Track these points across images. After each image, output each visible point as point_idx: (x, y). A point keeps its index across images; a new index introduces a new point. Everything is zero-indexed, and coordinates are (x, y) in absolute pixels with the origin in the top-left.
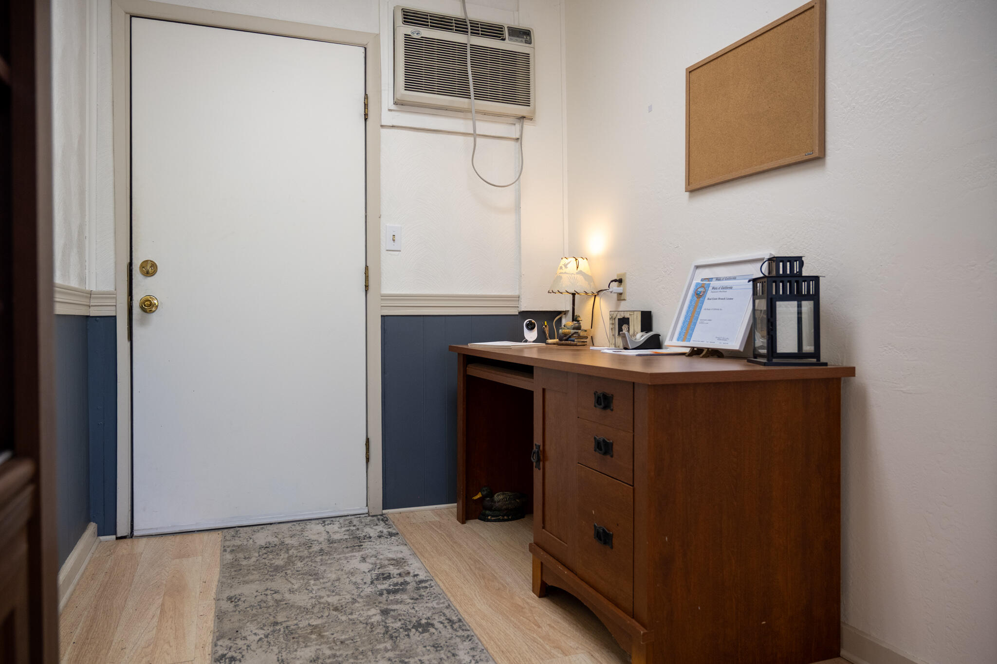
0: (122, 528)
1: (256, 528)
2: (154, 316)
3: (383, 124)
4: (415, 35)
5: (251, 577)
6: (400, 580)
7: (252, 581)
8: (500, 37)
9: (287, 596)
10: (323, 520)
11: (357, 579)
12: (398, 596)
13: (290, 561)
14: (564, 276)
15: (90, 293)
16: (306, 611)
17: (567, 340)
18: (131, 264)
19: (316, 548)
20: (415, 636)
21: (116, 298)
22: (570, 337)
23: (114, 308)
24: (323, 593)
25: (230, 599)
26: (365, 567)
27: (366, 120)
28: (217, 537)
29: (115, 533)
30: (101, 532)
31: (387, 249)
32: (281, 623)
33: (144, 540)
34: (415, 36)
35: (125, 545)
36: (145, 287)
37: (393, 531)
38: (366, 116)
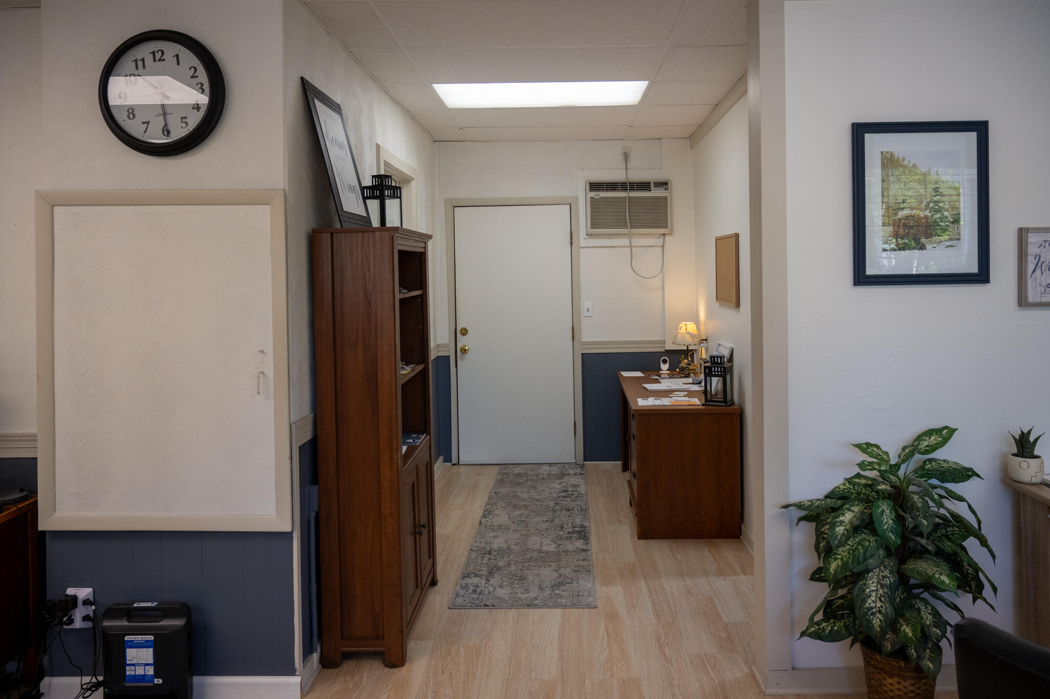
0: (454, 460)
1: (516, 465)
2: (466, 355)
3: (580, 246)
5: (506, 486)
6: (572, 493)
7: (506, 487)
8: (648, 189)
9: (519, 494)
10: (550, 464)
11: (552, 491)
12: (566, 499)
13: (526, 481)
14: (679, 335)
15: (439, 345)
16: (525, 500)
17: (683, 371)
18: (456, 330)
19: (541, 477)
20: (564, 512)
21: (449, 347)
22: (684, 369)
23: (448, 352)
24: (534, 494)
25: (495, 493)
26: (558, 486)
27: (571, 245)
28: (497, 468)
29: (451, 462)
30: (446, 461)
31: (585, 316)
32: (512, 503)
33: (464, 467)
34: (597, 197)
35: (455, 468)
36: (462, 341)
37: (583, 473)
38: (571, 243)
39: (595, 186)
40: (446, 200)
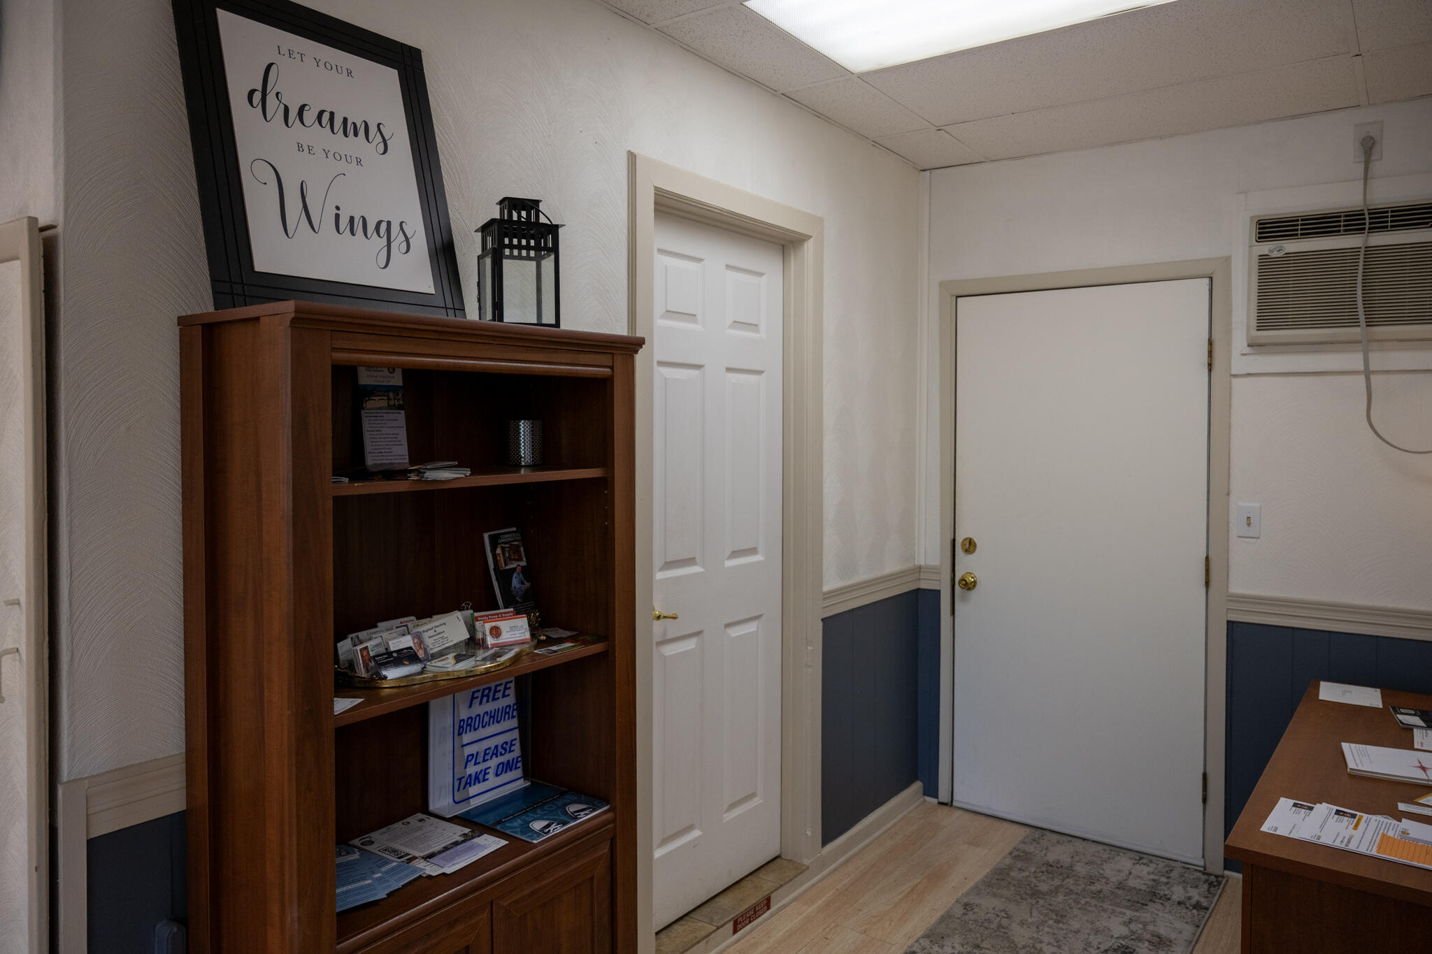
0: (944, 795)
2: (973, 592)
3: (1233, 373)
4: (1276, 252)
5: (1004, 892)
7: (1000, 896)
8: (1427, 223)
9: (1014, 925)
11: (1095, 940)
15: (920, 567)
18: (954, 541)
19: (1096, 888)
21: (940, 573)
23: (938, 583)
24: (1046, 939)
25: (966, 906)
26: (1119, 930)
27: (1210, 370)
29: (936, 797)
30: (925, 792)
31: (1240, 535)
33: (959, 813)
34: (1275, 254)
35: (943, 813)
36: (966, 564)
37: (1205, 904)
38: (1210, 365)
39: (1268, 229)
40: (942, 284)
